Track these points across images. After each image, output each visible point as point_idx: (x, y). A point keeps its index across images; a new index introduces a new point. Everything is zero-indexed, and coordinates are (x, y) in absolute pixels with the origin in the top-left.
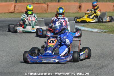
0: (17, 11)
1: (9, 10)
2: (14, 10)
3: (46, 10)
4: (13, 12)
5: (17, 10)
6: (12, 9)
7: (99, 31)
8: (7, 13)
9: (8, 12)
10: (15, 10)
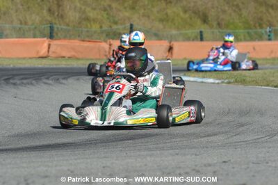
0: (53, 55)
1: (38, 52)
2: (47, 53)
3: (107, 53)
4: (46, 57)
5: (54, 52)
6: (43, 51)
7: (217, 81)
8: (35, 58)
9: (35, 56)
10: (50, 53)
